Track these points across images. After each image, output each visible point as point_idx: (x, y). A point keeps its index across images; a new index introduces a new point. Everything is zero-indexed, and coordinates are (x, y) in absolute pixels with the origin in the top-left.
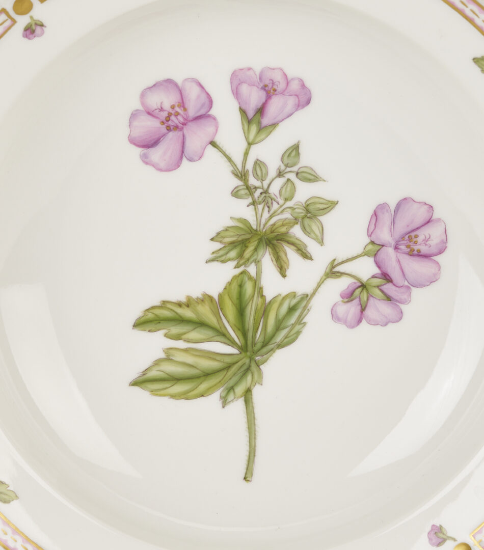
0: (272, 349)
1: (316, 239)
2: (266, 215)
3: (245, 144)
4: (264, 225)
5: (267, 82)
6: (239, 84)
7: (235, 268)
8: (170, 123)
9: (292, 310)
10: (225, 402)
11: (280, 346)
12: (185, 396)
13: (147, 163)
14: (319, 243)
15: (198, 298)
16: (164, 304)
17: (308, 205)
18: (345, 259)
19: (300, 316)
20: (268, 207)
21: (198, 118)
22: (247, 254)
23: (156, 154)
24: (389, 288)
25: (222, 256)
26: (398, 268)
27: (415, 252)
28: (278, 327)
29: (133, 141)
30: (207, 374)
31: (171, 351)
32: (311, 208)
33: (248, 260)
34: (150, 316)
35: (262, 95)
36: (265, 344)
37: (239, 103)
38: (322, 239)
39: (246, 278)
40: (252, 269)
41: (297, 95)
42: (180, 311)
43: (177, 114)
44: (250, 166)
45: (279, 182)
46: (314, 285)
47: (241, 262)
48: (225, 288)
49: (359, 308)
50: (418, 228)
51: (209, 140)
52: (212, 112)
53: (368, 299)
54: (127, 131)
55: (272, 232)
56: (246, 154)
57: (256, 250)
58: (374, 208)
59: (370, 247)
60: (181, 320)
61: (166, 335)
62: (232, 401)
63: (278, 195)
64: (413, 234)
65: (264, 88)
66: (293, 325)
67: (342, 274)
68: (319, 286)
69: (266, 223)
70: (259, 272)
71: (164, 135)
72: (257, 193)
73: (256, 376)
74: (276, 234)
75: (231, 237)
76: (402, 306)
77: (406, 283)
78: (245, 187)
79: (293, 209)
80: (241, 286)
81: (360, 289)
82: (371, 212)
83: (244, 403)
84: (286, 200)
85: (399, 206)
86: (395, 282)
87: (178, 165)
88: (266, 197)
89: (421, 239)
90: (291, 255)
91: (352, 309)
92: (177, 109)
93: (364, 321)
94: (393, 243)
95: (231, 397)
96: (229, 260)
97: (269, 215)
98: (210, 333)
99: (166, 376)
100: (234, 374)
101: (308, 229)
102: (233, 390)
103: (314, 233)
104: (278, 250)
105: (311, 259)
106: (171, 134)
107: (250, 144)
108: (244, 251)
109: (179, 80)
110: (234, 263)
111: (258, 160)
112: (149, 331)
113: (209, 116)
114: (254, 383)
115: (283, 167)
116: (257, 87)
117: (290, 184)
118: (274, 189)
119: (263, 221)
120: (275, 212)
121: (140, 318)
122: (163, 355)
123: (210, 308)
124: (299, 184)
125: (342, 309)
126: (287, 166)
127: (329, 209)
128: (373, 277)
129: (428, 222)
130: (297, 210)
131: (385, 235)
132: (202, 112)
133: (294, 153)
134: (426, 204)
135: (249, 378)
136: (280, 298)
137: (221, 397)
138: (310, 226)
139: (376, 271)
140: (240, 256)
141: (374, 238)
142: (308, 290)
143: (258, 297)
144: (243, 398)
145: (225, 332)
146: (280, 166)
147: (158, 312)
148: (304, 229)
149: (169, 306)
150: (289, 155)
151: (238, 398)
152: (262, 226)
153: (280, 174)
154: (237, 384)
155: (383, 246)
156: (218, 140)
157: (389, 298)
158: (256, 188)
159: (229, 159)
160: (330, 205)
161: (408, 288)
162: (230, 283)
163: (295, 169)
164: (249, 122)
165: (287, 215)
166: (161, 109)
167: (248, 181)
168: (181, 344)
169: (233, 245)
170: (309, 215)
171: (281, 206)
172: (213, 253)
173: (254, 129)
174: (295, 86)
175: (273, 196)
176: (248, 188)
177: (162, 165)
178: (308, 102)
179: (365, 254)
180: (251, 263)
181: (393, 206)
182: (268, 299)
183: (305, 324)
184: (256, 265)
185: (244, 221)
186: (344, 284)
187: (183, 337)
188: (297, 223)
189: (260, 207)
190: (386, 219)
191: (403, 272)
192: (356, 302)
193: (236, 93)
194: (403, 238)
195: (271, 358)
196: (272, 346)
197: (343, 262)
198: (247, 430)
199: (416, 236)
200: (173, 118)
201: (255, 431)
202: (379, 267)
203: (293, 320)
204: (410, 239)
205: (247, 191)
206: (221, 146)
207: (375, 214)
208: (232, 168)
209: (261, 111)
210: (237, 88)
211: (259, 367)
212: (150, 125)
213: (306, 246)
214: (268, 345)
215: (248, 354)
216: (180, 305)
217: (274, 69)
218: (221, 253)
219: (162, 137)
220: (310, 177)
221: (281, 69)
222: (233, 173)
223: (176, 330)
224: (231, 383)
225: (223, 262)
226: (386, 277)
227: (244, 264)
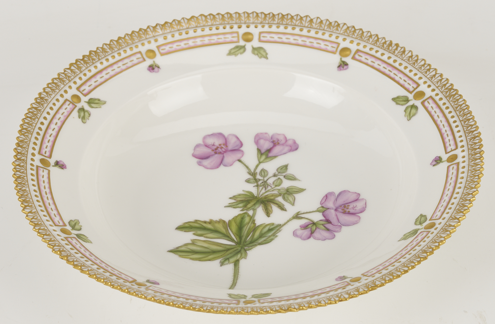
0: (255, 245)
1: (290, 203)
2: (263, 191)
3: (257, 162)
4: (261, 195)
5: (275, 140)
6: (259, 139)
7: (241, 211)
8: (217, 151)
9: (270, 230)
10: (222, 264)
11: (260, 244)
12: (199, 260)
13: (200, 165)
14: (292, 204)
15: (216, 221)
16: (196, 221)
17: (288, 189)
18: (305, 212)
19: (274, 233)
20: (265, 188)
21: (233, 150)
22: (249, 206)
23: (206, 162)
24: (329, 226)
25: (234, 205)
26: (335, 218)
27: (347, 212)
28: (261, 236)
29: (194, 156)
30: (214, 252)
31: (195, 241)
32: (290, 190)
33: (249, 208)
34: (187, 225)
35: (271, 145)
36: (251, 242)
37: (258, 146)
38: (294, 203)
39: (246, 215)
40: (251, 213)
41: (291, 146)
42: (204, 225)
43: (222, 148)
44: (258, 170)
45: (274, 179)
46: (286, 221)
47: (245, 209)
48: (233, 218)
49: (310, 232)
50: (350, 203)
51: (238, 159)
52: (242, 149)
53: (316, 229)
54: (192, 152)
55: (265, 198)
56: (257, 166)
57: (254, 204)
58: (326, 193)
59: (321, 208)
60: (205, 229)
61: (194, 234)
62: (227, 264)
63: (272, 184)
64: (347, 205)
65: (273, 142)
66: (270, 236)
67: (302, 218)
68: (288, 221)
69: (263, 194)
70: (254, 214)
71: (212, 155)
72: (260, 182)
73: (243, 255)
74: (267, 199)
75: (241, 198)
76: (335, 233)
77: (339, 224)
78: (254, 179)
79: (279, 190)
80: (243, 218)
81: (312, 225)
82: (324, 195)
83: (234, 265)
84: (276, 186)
85: (340, 194)
86: (333, 223)
87: (218, 167)
88: (265, 184)
89: (350, 207)
90: (275, 208)
91: (306, 232)
92: (223, 146)
93: (312, 238)
94: (334, 208)
95: (227, 262)
96: (238, 207)
97: (265, 191)
98: (220, 235)
99: (190, 250)
100: (230, 253)
101: (286, 198)
102: (229, 259)
103: (290, 200)
104: (267, 206)
105: (286, 210)
106: (216, 155)
107: (260, 163)
108: (248, 204)
109: (226, 134)
110: (241, 209)
111: (263, 169)
112: (185, 231)
113: (240, 150)
114: (241, 258)
115: (277, 173)
116: (269, 141)
117: (279, 180)
118: (270, 181)
119: (261, 193)
120: (269, 190)
121: (181, 226)
122: (190, 242)
123: (223, 225)
124: (285, 181)
125: (300, 232)
126: (279, 173)
127: (299, 192)
128: (321, 220)
129: (356, 200)
130: (281, 191)
131: (330, 204)
132: (236, 148)
133: (284, 168)
134: (356, 193)
135: (239, 256)
136: (265, 225)
137: (220, 262)
138: (287, 197)
139: (323, 218)
140: (245, 206)
141: (323, 205)
142: (282, 223)
143: (251, 223)
144: (234, 263)
145: (229, 235)
146: (275, 173)
147: (191, 224)
148: (284, 198)
149: (199, 222)
150: (281, 169)
151: (231, 263)
152: (260, 195)
153: (275, 175)
154: (231, 257)
155: (328, 209)
156: (243, 159)
157: (328, 230)
158: (260, 180)
159: (247, 167)
160: (301, 190)
161: (341, 226)
162: (236, 217)
163: (284, 174)
164: (262, 154)
165: (276, 192)
166: (214, 145)
167: (256, 176)
168: (202, 238)
169: (242, 201)
170: (288, 193)
171: (273, 188)
172: (229, 204)
173: (264, 157)
174: (290, 142)
175: (269, 184)
176: (255, 179)
177: (209, 166)
178: (296, 149)
179: (318, 211)
180: (251, 210)
181: (337, 193)
182: (257, 225)
183: (277, 236)
184: (253, 211)
185: (251, 193)
186: (303, 222)
187: (204, 235)
188: (281, 196)
189: (261, 188)
190: (332, 199)
191: (338, 219)
192: (309, 229)
193: (257, 142)
194: (340, 206)
195: (254, 248)
196: (256, 244)
197: (304, 213)
198: (233, 276)
199: (349, 206)
200: (219, 149)
201: (238, 277)
202: (325, 217)
203: (270, 234)
204: (344, 207)
205: (254, 181)
206: (244, 162)
207: (326, 196)
208: (248, 171)
209: (269, 150)
210: (257, 141)
211: (246, 251)
212: (205, 151)
213: (284, 205)
214: (253, 243)
215: (241, 245)
216: (205, 222)
217: (280, 134)
218: (234, 204)
219: (211, 155)
220: (292, 178)
221: (284, 135)
222: (248, 173)
223: (200, 232)
224: (228, 257)
225: (234, 208)
226: (328, 221)
227: (247, 210)
